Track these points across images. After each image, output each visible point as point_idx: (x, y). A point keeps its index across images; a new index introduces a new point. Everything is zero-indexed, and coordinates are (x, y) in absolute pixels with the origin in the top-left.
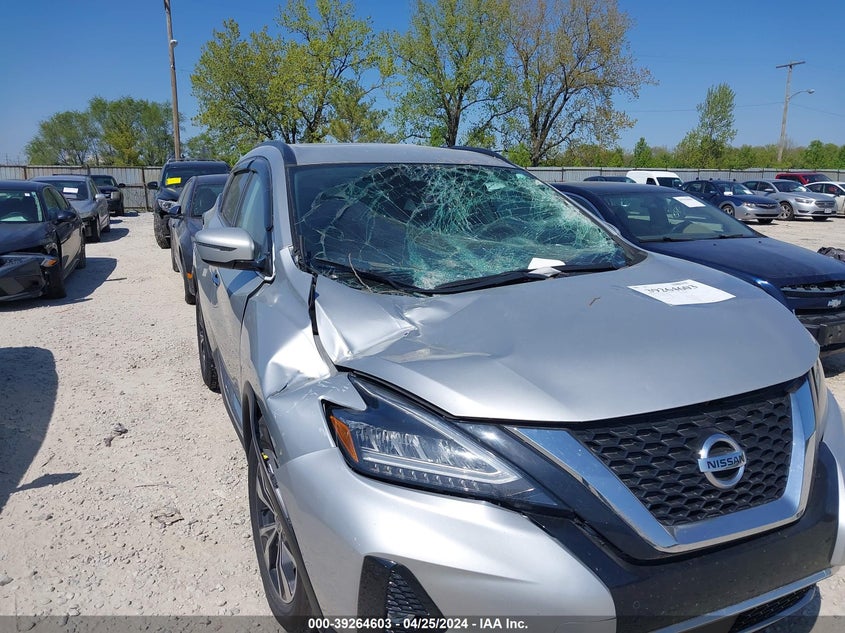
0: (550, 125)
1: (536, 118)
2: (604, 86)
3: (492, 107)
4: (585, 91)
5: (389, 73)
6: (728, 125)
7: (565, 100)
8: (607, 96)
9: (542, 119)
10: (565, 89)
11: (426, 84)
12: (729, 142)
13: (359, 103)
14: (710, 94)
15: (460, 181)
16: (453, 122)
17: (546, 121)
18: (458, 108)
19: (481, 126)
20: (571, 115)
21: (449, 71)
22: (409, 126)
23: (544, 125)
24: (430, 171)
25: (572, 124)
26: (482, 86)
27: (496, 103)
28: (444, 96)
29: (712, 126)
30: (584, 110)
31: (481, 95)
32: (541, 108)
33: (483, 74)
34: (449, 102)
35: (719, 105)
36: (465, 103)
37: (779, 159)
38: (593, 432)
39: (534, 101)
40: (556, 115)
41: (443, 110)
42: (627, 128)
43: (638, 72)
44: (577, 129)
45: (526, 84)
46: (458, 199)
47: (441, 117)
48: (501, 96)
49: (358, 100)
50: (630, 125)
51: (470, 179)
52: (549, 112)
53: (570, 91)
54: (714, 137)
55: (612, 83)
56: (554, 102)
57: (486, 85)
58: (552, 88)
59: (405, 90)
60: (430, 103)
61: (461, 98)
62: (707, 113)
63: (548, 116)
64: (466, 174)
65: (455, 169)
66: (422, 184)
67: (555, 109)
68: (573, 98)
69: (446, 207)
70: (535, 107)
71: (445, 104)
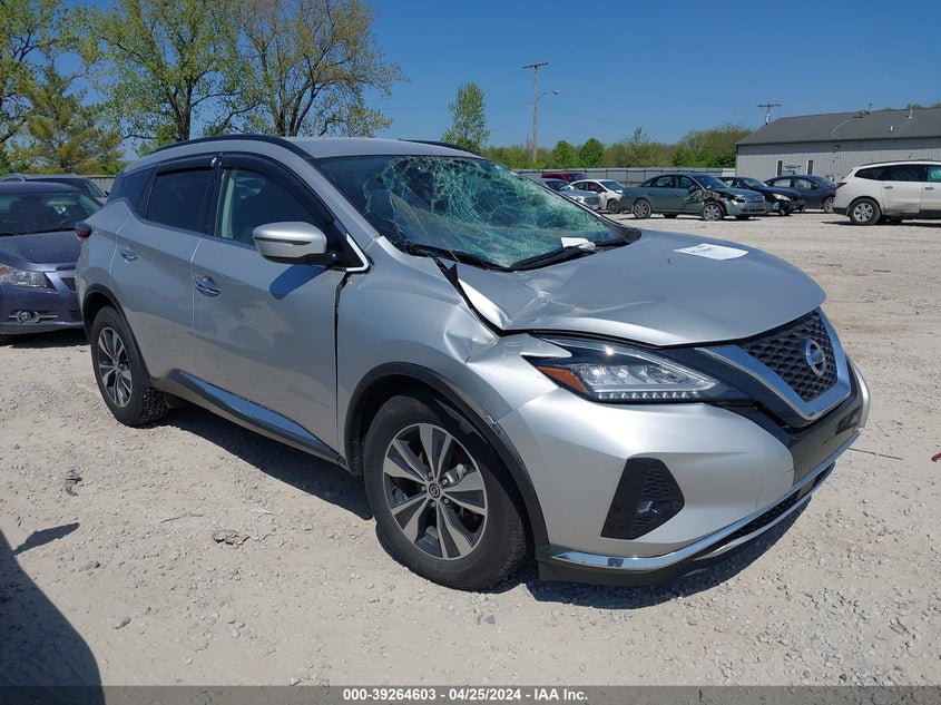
0: (299, 124)
1: (282, 116)
2: (352, 82)
3: (228, 103)
4: (333, 86)
5: (92, 59)
6: (481, 125)
7: (313, 96)
8: (357, 92)
9: (288, 118)
10: (312, 83)
11: (142, 74)
12: (483, 143)
13: (65, 95)
14: (460, 93)
15: (457, 172)
16: (183, 122)
17: (294, 120)
18: (188, 103)
19: (217, 124)
20: (321, 113)
21: (171, 59)
22: (126, 125)
23: (292, 125)
24: (433, 163)
25: (324, 123)
26: (215, 79)
27: (232, 98)
28: (168, 89)
29: (466, 126)
30: (335, 108)
31: (214, 89)
32: (286, 105)
33: (214, 63)
34: (175, 96)
35: (470, 104)
36: (195, 98)
37: (534, 160)
38: (749, 345)
39: (277, 98)
40: (305, 112)
41: (168, 105)
42: (384, 128)
43: (388, 67)
44: (329, 129)
45: (267, 78)
46: (460, 189)
47: (167, 113)
48: (238, 90)
49: (62, 91)
50: (387, 125)
51: (464, 170)
52: (296, 110)
53: (317, 86)
54: (469, 137)
55: (362, 79)
56: (300, 98)
57: (219, 77)
58: (295, 83)
59: (116, 79)
60: (151, 97)
61: (190, 92)
62: (459, 113)
63: (295, 114)
64: (460, 165)
65: (451, 161)
66: (429, 176)
67: (302, 108)
68: (321, 94)
69: (454, 197)
70: (279, 104)
71: (171, 98)
